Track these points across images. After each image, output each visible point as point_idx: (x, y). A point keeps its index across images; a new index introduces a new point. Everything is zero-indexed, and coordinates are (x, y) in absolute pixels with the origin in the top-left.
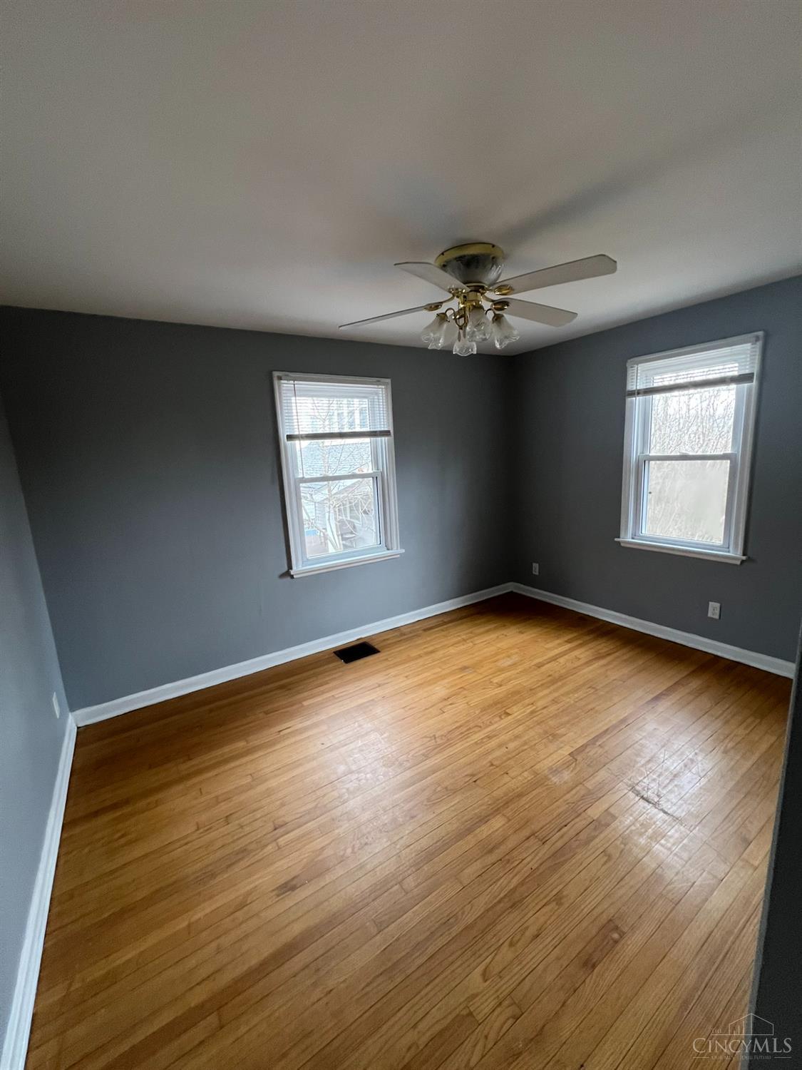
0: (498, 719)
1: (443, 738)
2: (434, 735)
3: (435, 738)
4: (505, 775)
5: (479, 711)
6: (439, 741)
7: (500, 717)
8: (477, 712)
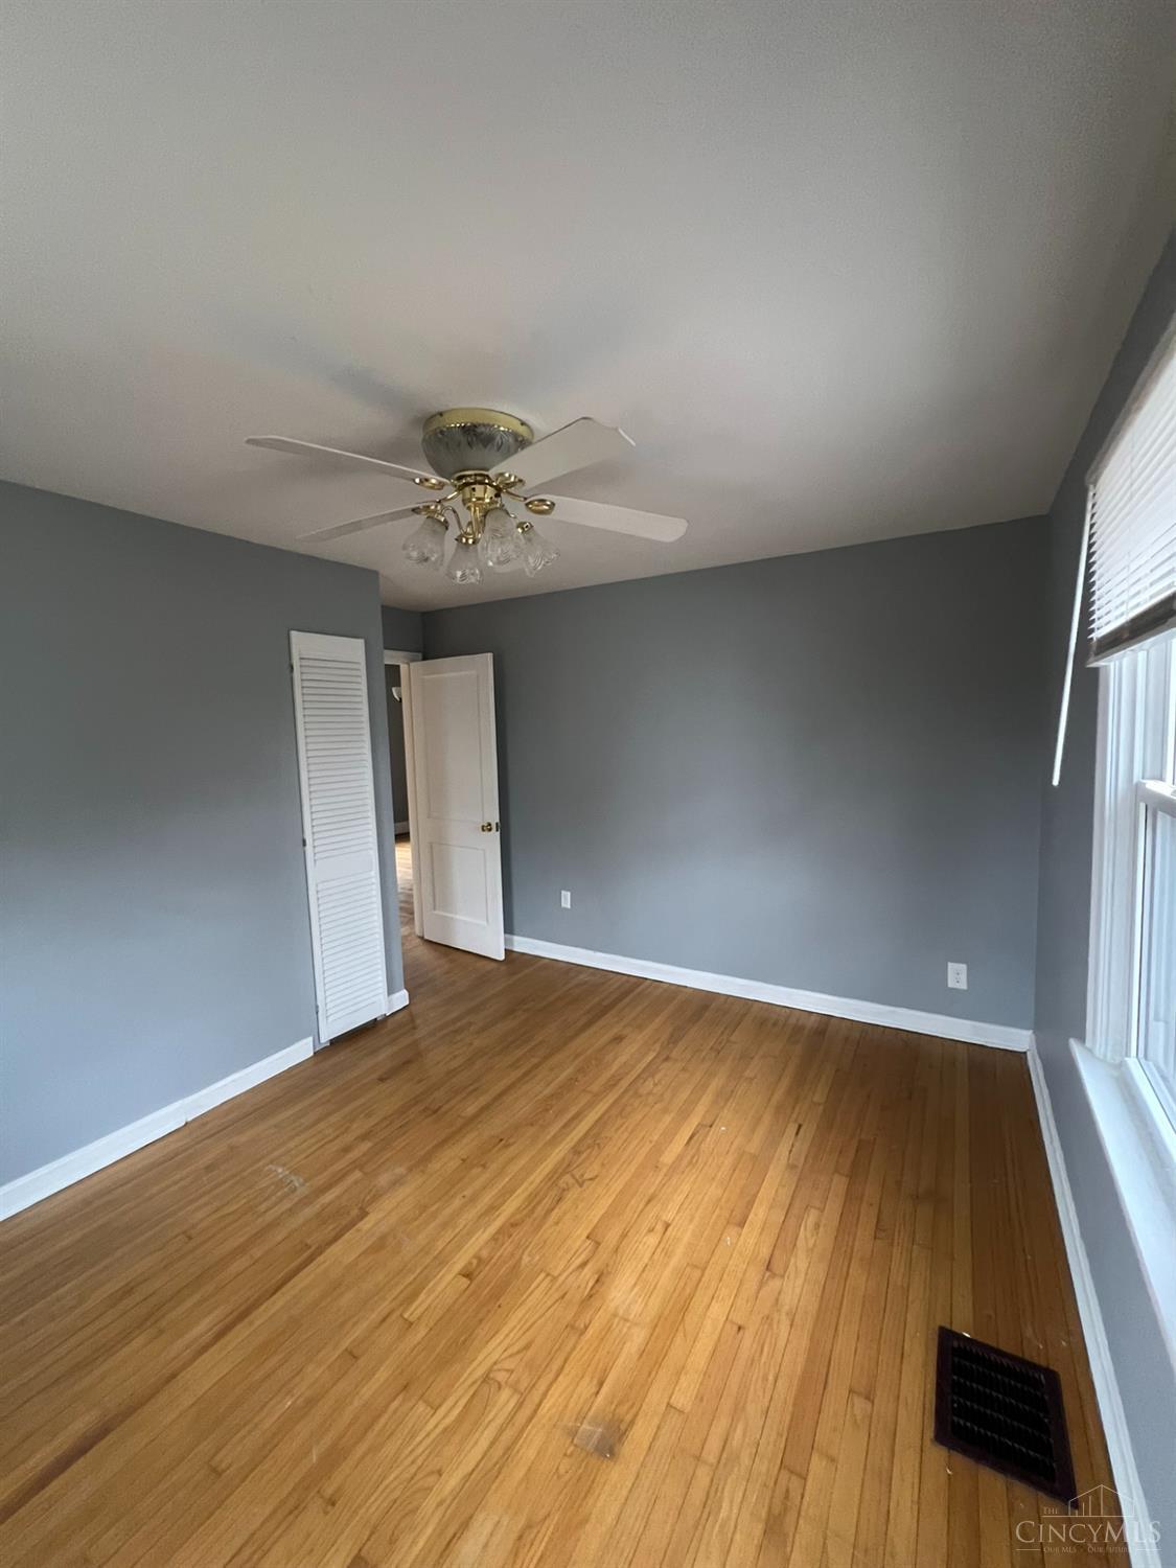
0: (485, 1254)
1: (564, 1185)
2: (581, 1186)
3: (577, 1181)
4: (465, 1157)
5: (523, 1263)
6: (567, 1178)
7: (480, 1260)
8: (526, 1259)
